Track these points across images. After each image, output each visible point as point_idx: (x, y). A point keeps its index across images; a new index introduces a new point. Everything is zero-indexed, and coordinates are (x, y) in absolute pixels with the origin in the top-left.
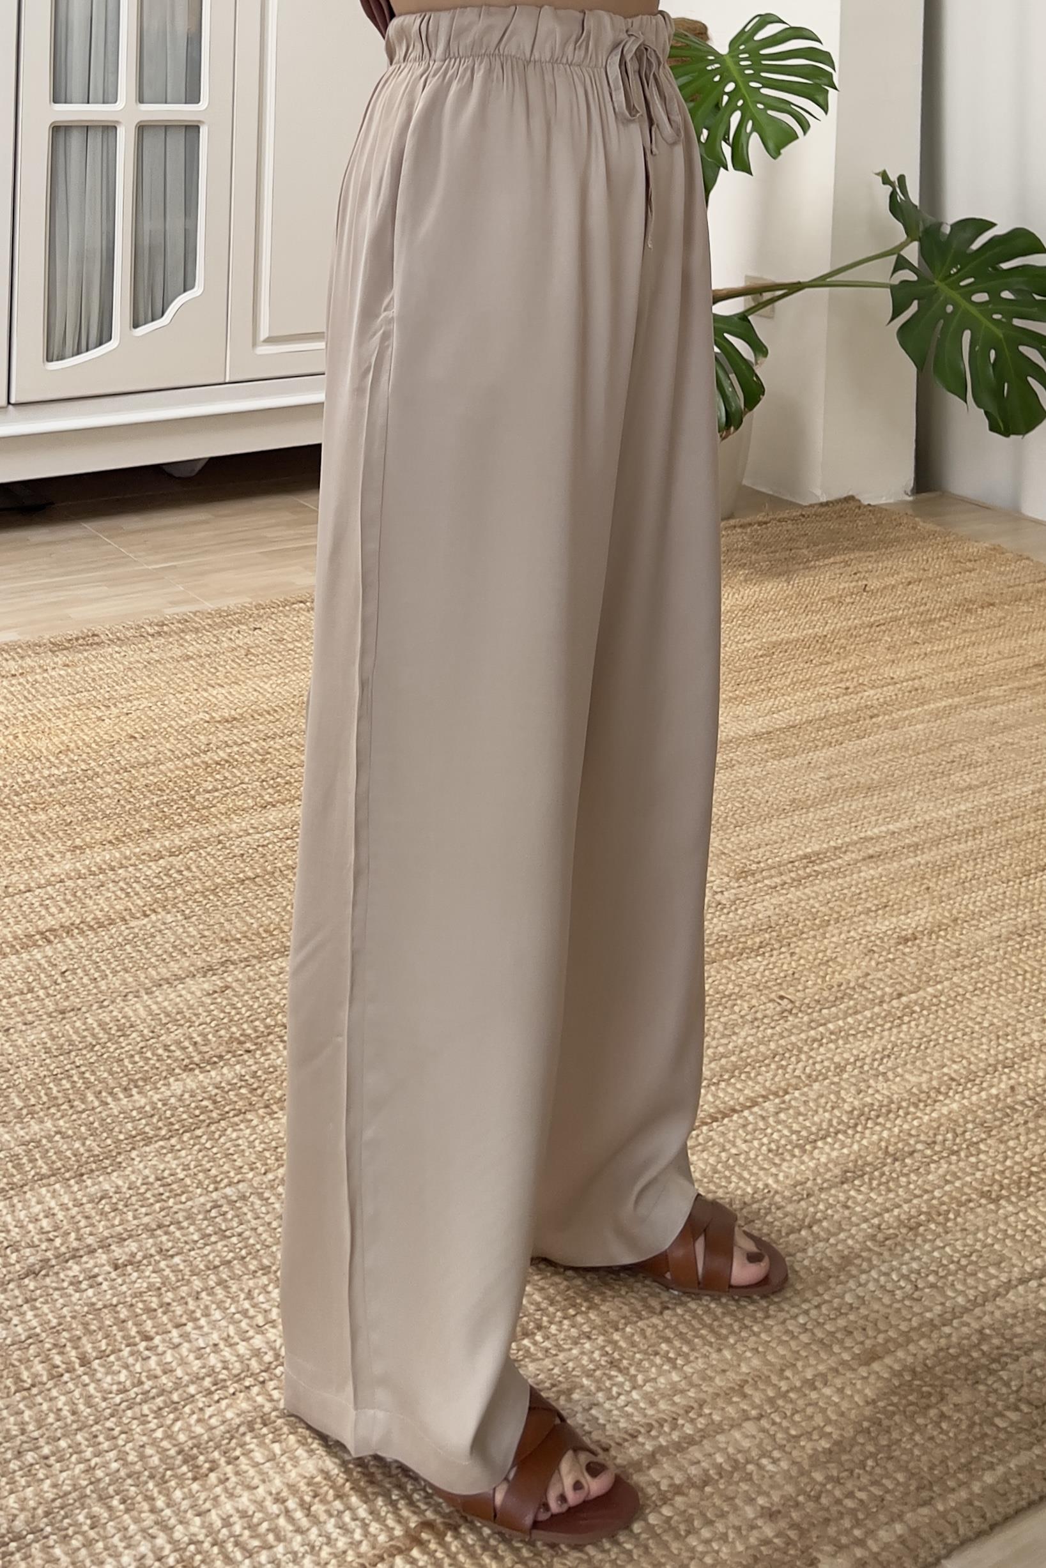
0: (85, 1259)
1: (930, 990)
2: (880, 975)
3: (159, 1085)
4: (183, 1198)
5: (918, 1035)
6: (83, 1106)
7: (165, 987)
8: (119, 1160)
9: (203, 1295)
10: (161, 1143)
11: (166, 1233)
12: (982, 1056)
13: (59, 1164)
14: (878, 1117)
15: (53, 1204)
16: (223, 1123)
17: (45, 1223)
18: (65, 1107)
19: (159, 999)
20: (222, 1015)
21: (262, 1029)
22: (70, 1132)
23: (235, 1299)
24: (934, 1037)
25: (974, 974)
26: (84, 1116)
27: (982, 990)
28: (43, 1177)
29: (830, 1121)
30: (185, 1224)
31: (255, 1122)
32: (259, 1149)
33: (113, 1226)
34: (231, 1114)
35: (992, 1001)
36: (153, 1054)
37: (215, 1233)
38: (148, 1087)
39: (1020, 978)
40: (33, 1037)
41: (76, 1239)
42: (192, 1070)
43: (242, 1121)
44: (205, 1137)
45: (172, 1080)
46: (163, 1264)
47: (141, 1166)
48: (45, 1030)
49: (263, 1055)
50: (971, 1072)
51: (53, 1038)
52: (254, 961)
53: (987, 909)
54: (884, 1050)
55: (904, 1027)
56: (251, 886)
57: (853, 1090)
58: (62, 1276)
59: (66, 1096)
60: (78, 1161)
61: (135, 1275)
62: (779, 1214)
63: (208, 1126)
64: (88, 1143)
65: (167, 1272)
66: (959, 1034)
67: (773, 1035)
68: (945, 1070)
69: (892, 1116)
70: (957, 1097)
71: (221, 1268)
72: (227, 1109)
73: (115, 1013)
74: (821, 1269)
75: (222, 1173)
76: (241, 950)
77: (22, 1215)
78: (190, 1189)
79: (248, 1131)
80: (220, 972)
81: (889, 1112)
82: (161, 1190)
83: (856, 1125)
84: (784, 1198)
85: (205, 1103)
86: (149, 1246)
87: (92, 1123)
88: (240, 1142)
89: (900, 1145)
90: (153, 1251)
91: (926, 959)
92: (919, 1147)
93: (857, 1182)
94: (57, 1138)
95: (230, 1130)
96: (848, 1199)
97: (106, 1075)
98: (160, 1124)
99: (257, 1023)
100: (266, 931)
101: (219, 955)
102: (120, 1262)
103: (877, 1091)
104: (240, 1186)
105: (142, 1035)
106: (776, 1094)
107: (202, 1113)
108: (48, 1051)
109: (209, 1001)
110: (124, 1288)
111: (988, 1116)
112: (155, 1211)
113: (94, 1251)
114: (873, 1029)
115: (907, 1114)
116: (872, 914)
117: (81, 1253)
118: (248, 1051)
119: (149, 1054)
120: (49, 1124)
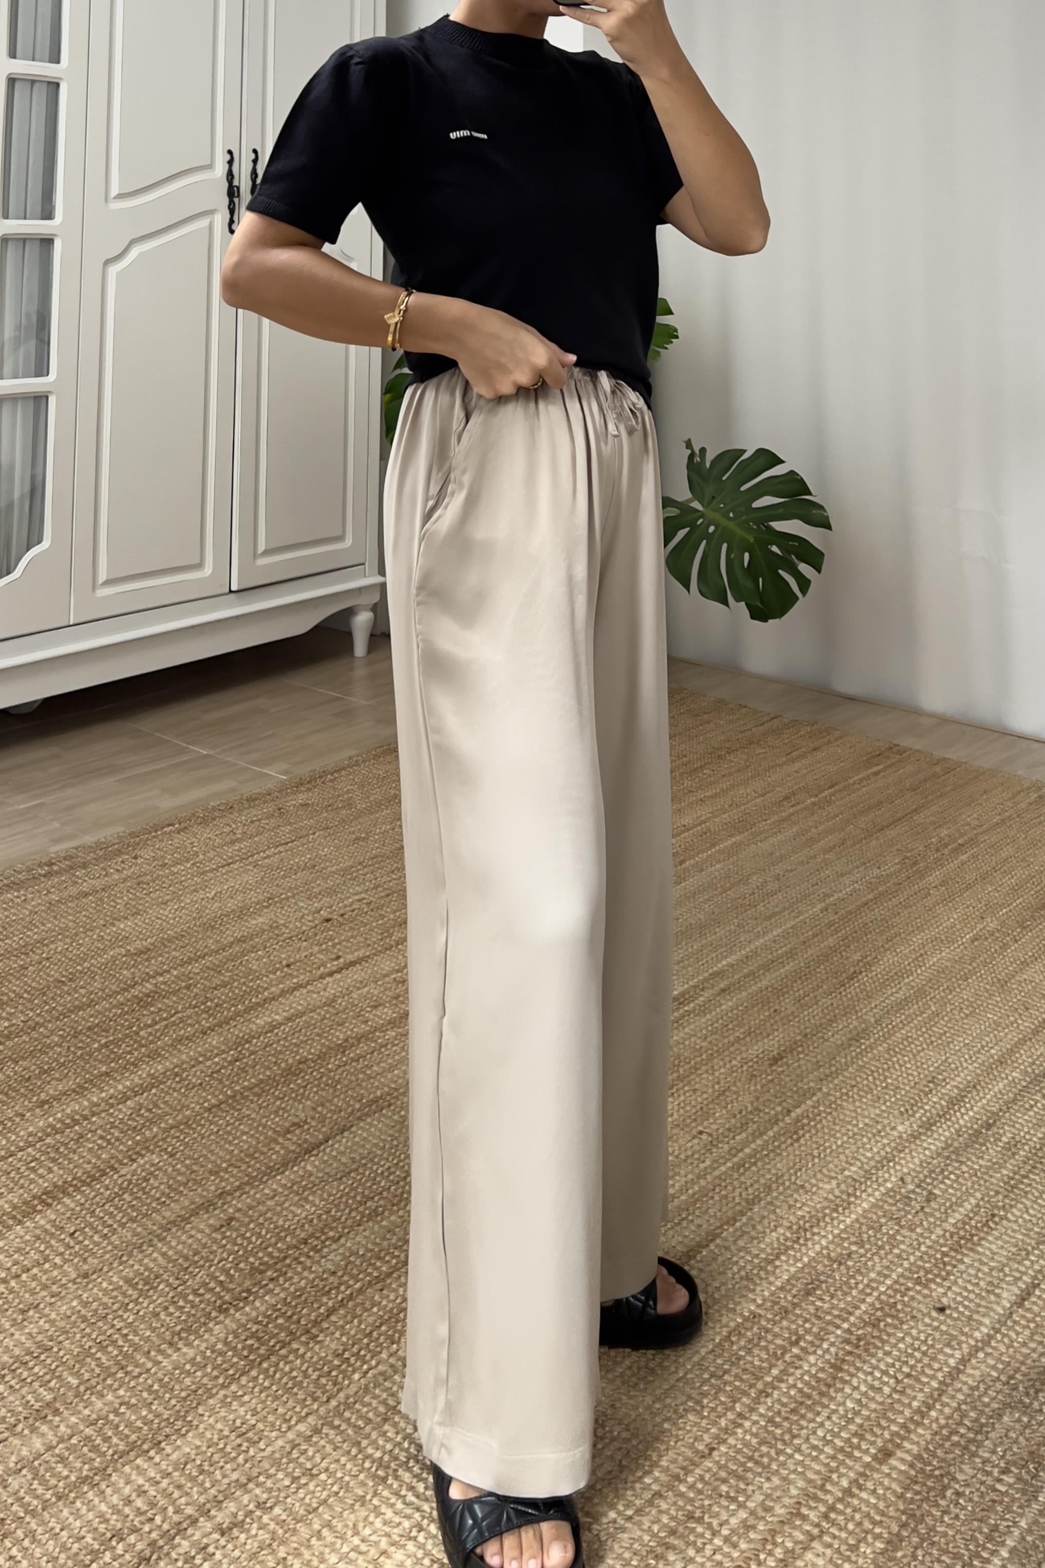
0: (190, 1531)
1: (809, 1102)
2: (767, 1096)
3: (201, 1332)
4: (262, 1445)
5: (814, 1146)
6: (138, 1370)
7: (174, 1230)
8: (189, 1419)
9: (314, 1541)
10: (222, 1392)
11: (257, 1485)
12: (869, 1155)
13: (133, 1437)
14: (812, 1227)
15: (141, 1481)
16: (273, 1359)
17: (139, 1503)
18: (120, 1375)
19: (174, 1243)
20: (236, 1248)
21: (276, 1254)
22: (133, 1401)
23: (343, 1538)
24: (827, 1144)
25: (836, 1081)
26: (141, 1380)
27: (847, 1094)
28: (123, 1454)
29: (778, 1239)
30: (272, 1471)
31: (301, 1351)
32: (314, 1377)
33: (206, 1490)
34: (277, 1348)
35: (857, 1104)
36: (186, 1301)
37: (304, 1474)
38: (192, 1337)
39: (870, 1078)
40: (65, 1308)
41: (176, 1512)
42: (227, 1310)
43: (290, 1352)
44: (261, 1376)
45: (211, 1325)
46: (265, 1519)
47: (211, 1420)
48: (75, 1298)
49: (286, 1281)
50: (866, 1172)
51: (86, 1304)
52: (247, 1189)
53: (824, 1021)
54: (795, 1164)
55: (802, 1141)
56: (220, 1113)
57: (785, 1206)
58: (174, 1555)
59: (117, 1363)
60: (151, 1429)
61: (243, 1537)
62: (770, 1337)
63: (260, 1363)
64: (154, 1407)
65: (272, 1526)
66: (845, 1138)
67: (706, 1168)
68: (846, 1173)
69: (822, 1224)
70: (864, 1196)
71: (321, 1509)
72: (272, 1343)
73: (136, 1267)
74: (819, 1380)
75: (289, 1410)
76: (231, 1180)
77: (115, 1499)
78: (266, 1433)
79: (298, 1361)
80: (219, 1204)
81: (819, 1220)
82: (239, 1441)
83: (798, 1238)
84: (768, 1320)
85: (249, 1342)
86: (246, 1502)
87: (152, 1386)
88: (295, 1374)
89: (839, 1250)
90: (251, 1507)
91: (798, 1076)
92: (854, 1248)
93: (818, 1292)
94: (122, 1410)
95: (281, 1365)
96: (817, 1309)
97: (148, 1333)
98: (215, 1373)
99: (270, 1249)
100: (247, 1156)
101: (213, 1188)
102: (224, 1526)
103: (804, 1204)
104: (311, 1419)
105: (169, 1285)
106: (728, 1223)
107: (250, 1353)
108: (84, 1319)
109: (219, 1237)
110: (237, 1553)
111: (894, 1208)
112: (238, 1465)
113: (197, 1520)
114: (779, 1146)
115: (832, 1219)
116: (742, 1042)
117: (185, 1525)
118: (272, 1280)
119: (181, 1303)
120: (110, 1397)
